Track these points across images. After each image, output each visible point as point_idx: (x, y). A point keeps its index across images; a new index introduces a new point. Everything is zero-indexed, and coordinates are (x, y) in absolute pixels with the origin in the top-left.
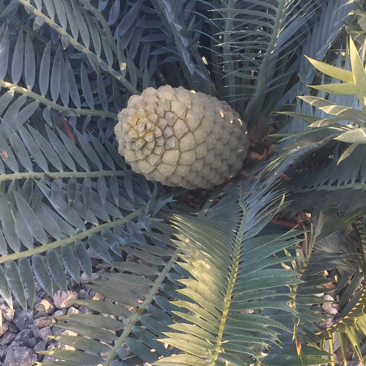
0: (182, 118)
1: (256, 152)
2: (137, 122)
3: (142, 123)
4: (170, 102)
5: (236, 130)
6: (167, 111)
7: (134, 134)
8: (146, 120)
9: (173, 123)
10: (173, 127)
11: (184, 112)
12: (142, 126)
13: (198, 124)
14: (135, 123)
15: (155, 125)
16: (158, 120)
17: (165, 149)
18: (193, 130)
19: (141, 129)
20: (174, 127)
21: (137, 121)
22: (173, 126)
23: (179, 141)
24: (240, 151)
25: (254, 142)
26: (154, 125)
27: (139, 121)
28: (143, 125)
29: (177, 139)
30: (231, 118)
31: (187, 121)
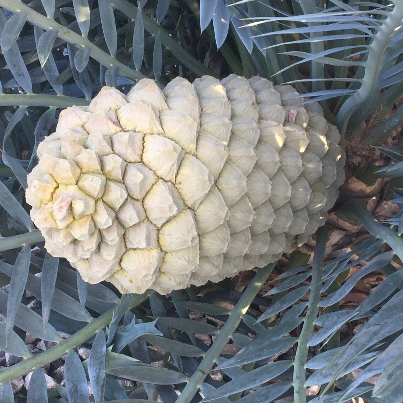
0: (167, 179)
1: (359, 178)
2: (53, 194)
3: (62, 201)
4: (143, 138)
5: (311, 166)
6: (133, 160)
7: (46, 219)
8: (73, 189)
9: (144, 193)
10: (143, 202)
11: (173, 165)
12: (61, 207)
13: (207, 192)
14: (48, 196)
15: (97, 201)
16: (105, 189)
17: (126, 247)
18: (194, 203)
19: (60, 215)
20: (146, 201)
21: (52, 191)
22: (144, 198)
23: (158, 230)
24: (319, 205)
25: (358, 155)
26: (92, 202)
27: (57, 191)
28: (63, 204)
29: (152, 227)
30: (301, 142)
31: (181, 186)
